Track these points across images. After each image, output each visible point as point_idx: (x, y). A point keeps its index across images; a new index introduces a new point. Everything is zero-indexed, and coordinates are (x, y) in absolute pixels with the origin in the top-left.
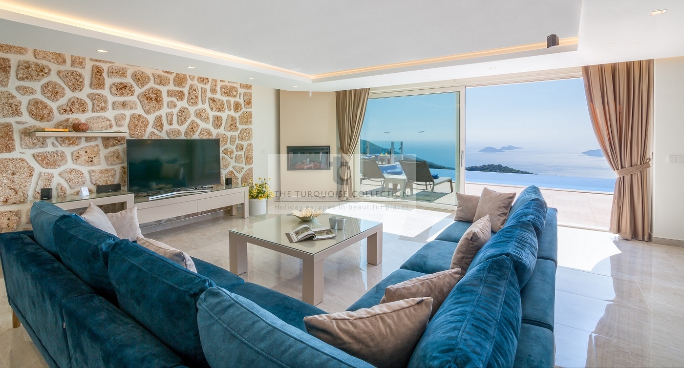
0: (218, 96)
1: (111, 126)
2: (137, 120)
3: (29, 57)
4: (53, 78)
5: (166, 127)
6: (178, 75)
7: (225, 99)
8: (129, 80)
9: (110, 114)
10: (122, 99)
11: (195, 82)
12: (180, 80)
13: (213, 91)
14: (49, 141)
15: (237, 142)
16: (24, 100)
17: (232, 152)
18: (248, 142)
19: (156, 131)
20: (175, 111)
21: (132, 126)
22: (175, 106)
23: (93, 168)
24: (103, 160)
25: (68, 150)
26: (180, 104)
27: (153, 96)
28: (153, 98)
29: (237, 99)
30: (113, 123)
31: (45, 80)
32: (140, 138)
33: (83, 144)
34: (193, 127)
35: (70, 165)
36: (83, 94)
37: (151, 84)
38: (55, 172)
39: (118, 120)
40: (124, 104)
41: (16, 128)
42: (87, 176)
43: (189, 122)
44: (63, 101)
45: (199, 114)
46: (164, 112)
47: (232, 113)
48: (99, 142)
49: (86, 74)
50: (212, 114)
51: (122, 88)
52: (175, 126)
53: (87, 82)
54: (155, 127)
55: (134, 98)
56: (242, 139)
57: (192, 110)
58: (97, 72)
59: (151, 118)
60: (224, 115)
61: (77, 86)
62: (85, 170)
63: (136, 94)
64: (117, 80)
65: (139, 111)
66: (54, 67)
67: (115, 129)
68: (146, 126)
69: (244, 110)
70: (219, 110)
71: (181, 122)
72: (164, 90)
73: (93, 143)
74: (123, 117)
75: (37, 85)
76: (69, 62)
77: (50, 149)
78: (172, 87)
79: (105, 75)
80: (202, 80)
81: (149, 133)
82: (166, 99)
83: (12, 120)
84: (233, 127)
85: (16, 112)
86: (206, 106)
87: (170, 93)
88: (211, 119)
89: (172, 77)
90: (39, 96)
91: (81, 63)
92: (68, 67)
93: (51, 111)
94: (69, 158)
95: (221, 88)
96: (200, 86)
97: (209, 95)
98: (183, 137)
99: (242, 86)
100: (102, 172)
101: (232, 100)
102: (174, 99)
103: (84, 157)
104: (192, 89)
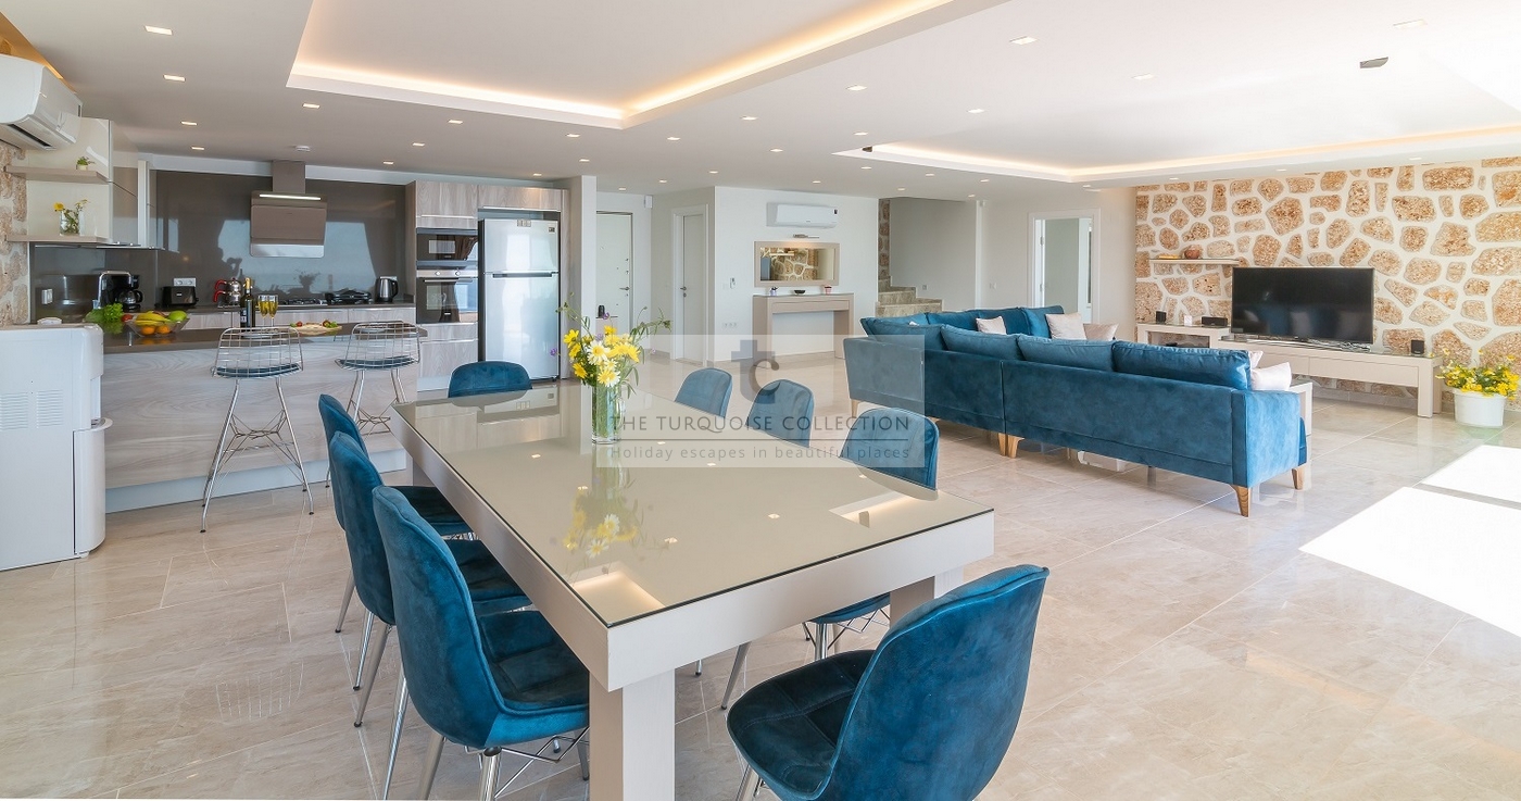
0: (1419, 190)
1: (1232, 252)
2: (1265, 244)
3: (1162, 191)
4: (1180, 206)
5: (1307, 250)
6: (1328, 175)
7: (1434, 196)
8: (1254, 194)
9: (1233, 237)
10: (1245, 219)
11: (1364, 176)
12: (1333, 179)
13: (1404, 183)
14: (1174, 268)
15: (1469, 275)
16: (1157, 230)
17: (1451, 295)
18: (1506, 277)
19: (1291, 257)
20: (1323, 228)
21: (1258, 251)
22: (1322, 219)
23: (1213, 298)
24: (1223, 290)
25: (1190, 278)
26: (1331, 217)
27: (1287, 210)
28: (1289, 213)
29: (1473, 191)
30: (1236, 248)
31: (1172, 210)
32: (1267, 266)
33: (1204, 272)
34: (1356, 250)
35: (1191, 292)
36: (1204, 219)
37: (1286, 194)
38: (1179, 298)
39: (1242, 243)
40: (1247, 225)
41: (1152, 255)
42: (1206, 304)
43: (1348, 242)
44: (1187, 228)
45: (1369, 229)
46: (1303, 230)
47: (1458, 219)
48: (1220, 270)
49: (1208, 196)
50: (1398, 227)
51: (1245, 206)
52: (1323, 248)
53: (1209, 205)
54: (1290, 251)
55: (1262, 216)
56: (1483, 270)
57: (1356, 223)
58: (1219, 190)
59: (1284, 240)
60: (1433, 227)
61: (1198, 209)
62: (1205, 299)
63: (1264, 210)
64: (1242, 196)
65: (1269, 231)
66: (1180, 195)
67: (1237, 255)
68: (1276, 251)
69: (1493, 208)
70: (1417, 217)
71: (1334, 244)
72: (1304, 199)
73: (1213, 271)
74: (1246, 241)
75: (1166, 216)
76: (1192, 188)
77: (1175, 275)
78: (1318, 191)
79: (1227, 194)
80: (1376, 172)
81: (1281, 260)
82: (1307, 210)
83: (1148, 249)
84: (1454, 247)
85: (1152, 243)
86: (1389, 212)
87: (1315, 202)
88: (1397, 235)
89: (1317, 180)
90: (1168, 226)
91: (1202, 186)
92: (1191, 193)
93: (1176, 239)
94: (1190, 285)
95: (1425, 176)
96: (1372, 181)
97: (1393, 191)
98: (1336, 265)
99: (1488, 163)
100: (1221, 304)
101: (1456, 196)
102: (1322, 210)
103: (1203, 286)
104: (1357, 189)
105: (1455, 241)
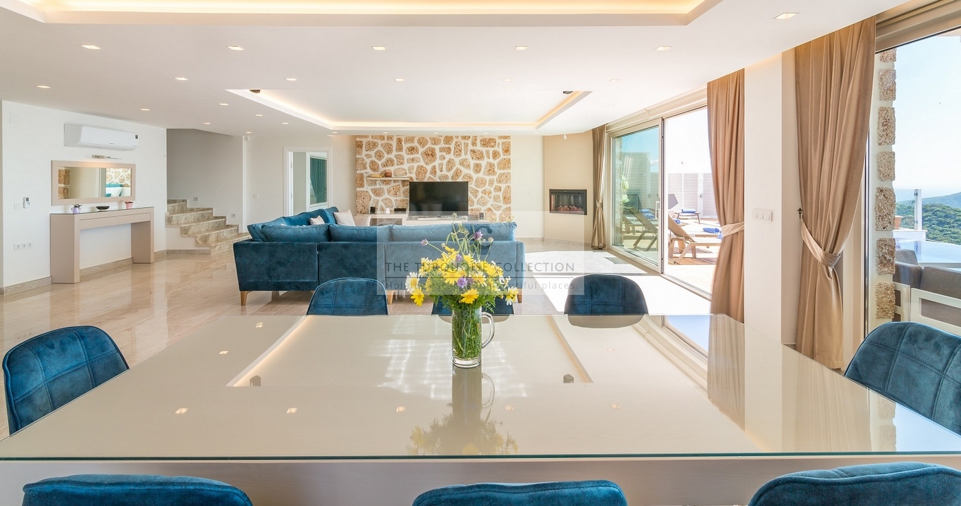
0: (479, 147)
1: (406, 174)
2: (421, 170)
3: (370, 139)
4: (380, 148)
5: (439, 173)
6: (446, 137)
7: (484, 149)
8: (416, 144)
9: (406, 166)
10: (412, 156)
11: (460, 139)
12: (448, 139)
13: (474, 144)
14: (377, 182)
15: (495, 184)
16: (368, 161)
17: (490, 193)
18: (506, 184)
19: (432, 176)
20: (445, 162)
21: (418, 173)
22: (444, 158)
23: (397, 198)
24: (402, 194)
25: (385, 187)
26: (448, 157)
27: (430, 153)
28: (430, 155)
29: (496, 148)
30: (407, 172)
31: (376, 150)
32: (422, 181)
33: (393, 184)
34: (457, 173)
35: (386, 195)
36: (392, 156)
37: (429, 145)
38: (380, 199)
39: (411, 169)
40: (413, 160)
41: (365, 175)
42: (394, 202)
43: (454, 169)
44: (384, 160)
45: (462, 164)
46: (437, 163)
47: (491, 160)
48: (400, 183)
49: (394, 143)
50: (472, 162)
51: (412, 150)
52: (445, 172)
53: (394, 148)
54: (431, 173)
55: (419, 155)
56: (500, 182)
57: (457, 160)
58: (399, 141)
59: (429, 168)
60: (483, 163)
61: (389, 151)
62: (393, 199)
63: (420, 153)
64: (410, 145)
65: (422, 163)
66: (380, 142)
67: (408, 175)
68: (426, 173)
69: (502, 157)
70: (479, 159)
71: (449, 170)
72: (437, 148)
73: (396, 184)
74: (412, 168)
75: (372, 153)
76: (386, 138)
77: (378, 186)
78: (442, 145)
79: (403, 143)
80: (464, 138)
81: (427, 178)
82: (438, 154)
83: (363, 172)
84: (490, 172)
85: (365, 168)
86: (469, 156)
87: (442, 150)
88: (472, 166)
89: (442, 139)
90: (374, 159)
91: (391, 138)
92: (385, 141)
93: (378, 166)
94: (386, 192)
95: (481, 141)
96: (463, 141)
97: (470, 147)
98: (450, 180)
99: (500, 137)
100: (401, 201)
101: (491, 150)
102: (444, 154)
103: (392, 192)
104: (457, 145)
105: (491, 170)
